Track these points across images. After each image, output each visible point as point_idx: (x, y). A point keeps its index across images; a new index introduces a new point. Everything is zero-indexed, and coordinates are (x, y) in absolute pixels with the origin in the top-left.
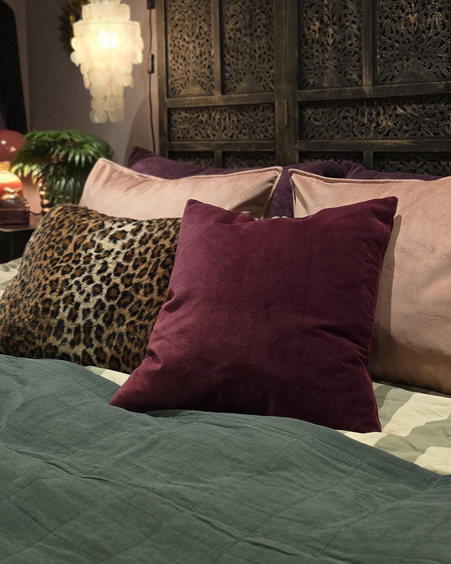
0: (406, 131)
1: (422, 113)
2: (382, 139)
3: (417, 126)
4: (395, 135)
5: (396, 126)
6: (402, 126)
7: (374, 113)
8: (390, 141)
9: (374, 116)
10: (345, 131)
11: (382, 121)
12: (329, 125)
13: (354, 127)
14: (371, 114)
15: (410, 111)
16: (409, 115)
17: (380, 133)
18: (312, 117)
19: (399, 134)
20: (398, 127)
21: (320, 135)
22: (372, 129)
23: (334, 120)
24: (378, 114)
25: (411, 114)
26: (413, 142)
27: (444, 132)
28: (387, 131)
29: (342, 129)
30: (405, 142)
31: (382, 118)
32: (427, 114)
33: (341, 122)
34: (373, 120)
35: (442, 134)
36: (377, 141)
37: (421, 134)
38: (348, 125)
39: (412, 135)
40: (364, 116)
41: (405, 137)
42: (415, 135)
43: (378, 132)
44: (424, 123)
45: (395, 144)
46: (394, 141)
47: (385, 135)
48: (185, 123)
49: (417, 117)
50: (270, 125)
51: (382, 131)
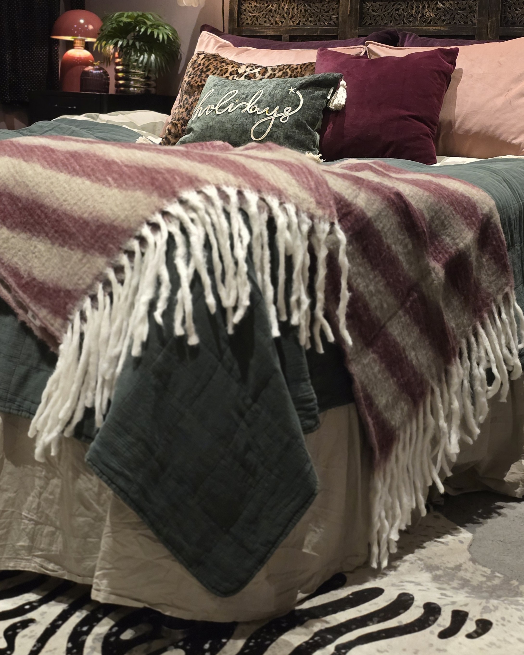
0: (444, 20)
1: (456, 7)
2: (426, 26)
3: (452, 16)
4: (436, 23)
5: (436, 17)
6: (441, 16)
7: (421, 6)
8: (432, 27)
9: (420, 8)
10: (397, 20)
11: (426, 13)
12: (384, 15)
13: (404, 17)
14: (418, 7)
15: (448, 6)
16: (447, 8)
17: (424, 22)
18: (371, 8)
19: (438, 22)
20: (438, 17)
21: (376, 23)
22: (419, 18)
23: (388, 12)
24: (424, 7)
25: (448, 8)
26: (449, 28)
27: (471, 21)
28: (429, 20)
29: (395, 19)
30: (442, 28)
31: (426, 10)
32: (460, 8)
33: (394, 13)
34: (419, 12)
35: (470, 23)
36: (422, 27)
37: (455, 23)
38: (399, 16)
39: (448, 23)
40: (412, 9)
41: (443, 24)
42: (450, 23)
43: (422, 21)
44: (458, 14)
45: (435, 29)
46: (435, 27)
47: (428, 23)
48: (255, 11)
49: (452, 10)
50: (334, 14)
51: (425, 20)
